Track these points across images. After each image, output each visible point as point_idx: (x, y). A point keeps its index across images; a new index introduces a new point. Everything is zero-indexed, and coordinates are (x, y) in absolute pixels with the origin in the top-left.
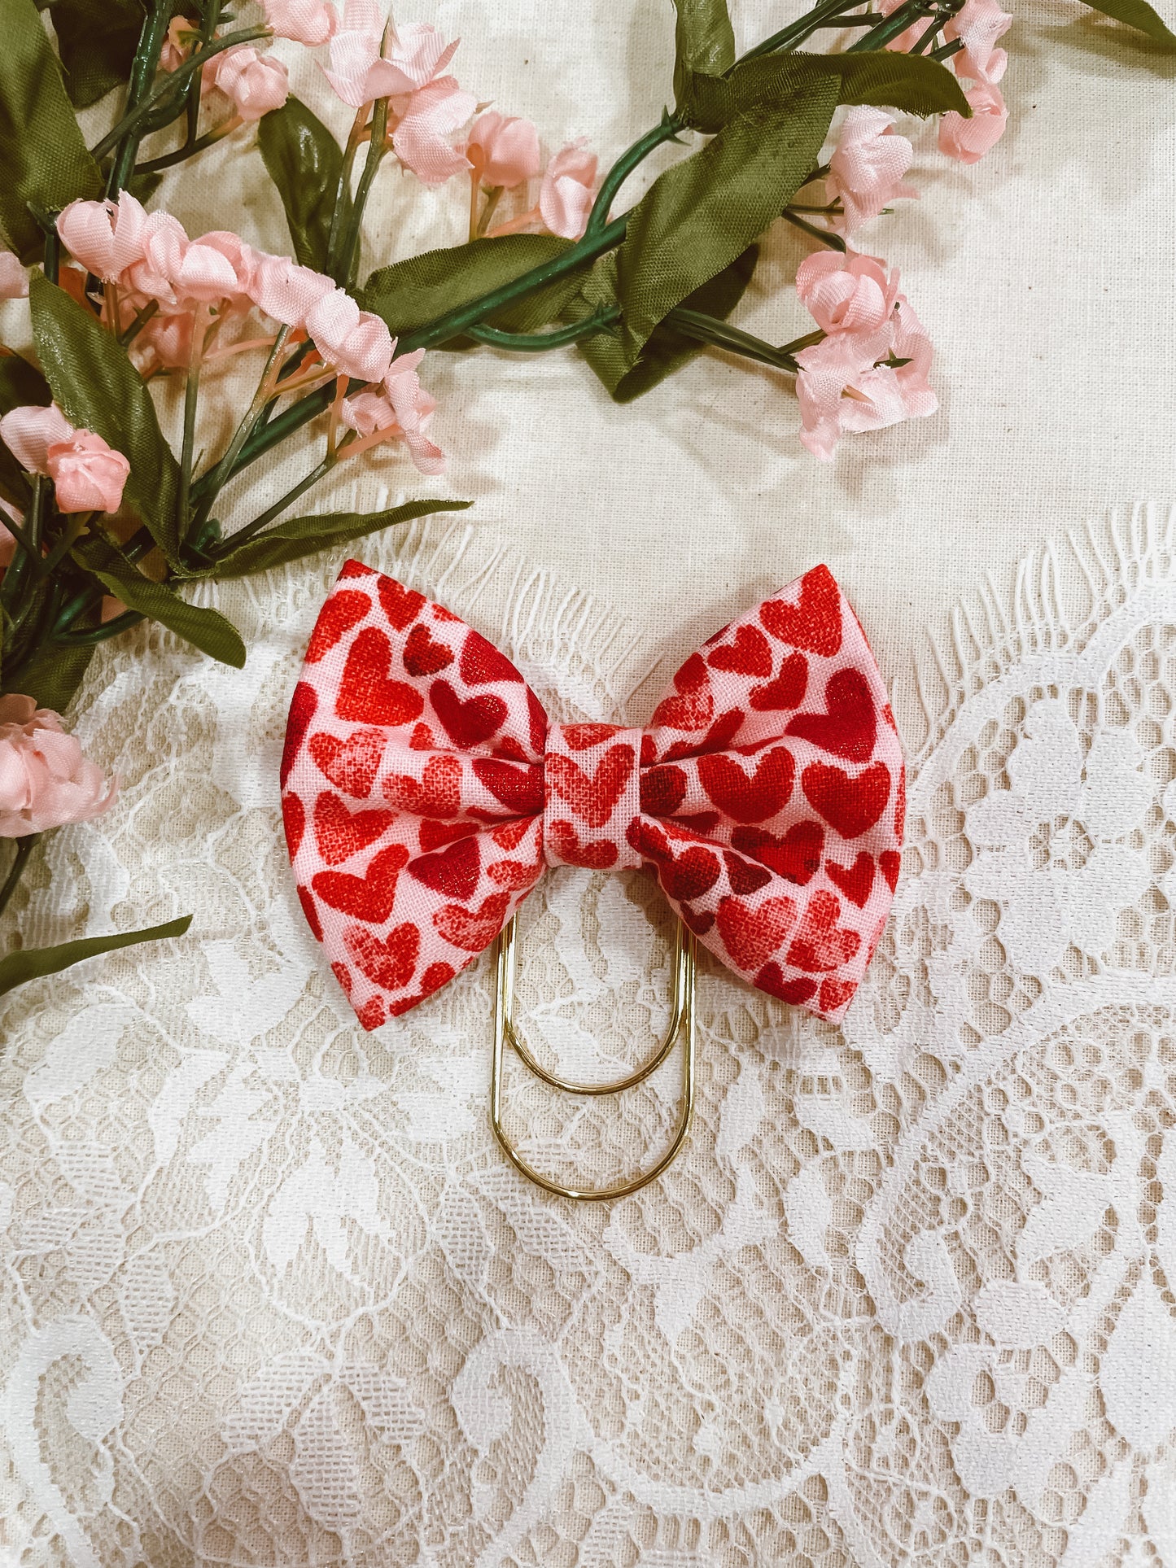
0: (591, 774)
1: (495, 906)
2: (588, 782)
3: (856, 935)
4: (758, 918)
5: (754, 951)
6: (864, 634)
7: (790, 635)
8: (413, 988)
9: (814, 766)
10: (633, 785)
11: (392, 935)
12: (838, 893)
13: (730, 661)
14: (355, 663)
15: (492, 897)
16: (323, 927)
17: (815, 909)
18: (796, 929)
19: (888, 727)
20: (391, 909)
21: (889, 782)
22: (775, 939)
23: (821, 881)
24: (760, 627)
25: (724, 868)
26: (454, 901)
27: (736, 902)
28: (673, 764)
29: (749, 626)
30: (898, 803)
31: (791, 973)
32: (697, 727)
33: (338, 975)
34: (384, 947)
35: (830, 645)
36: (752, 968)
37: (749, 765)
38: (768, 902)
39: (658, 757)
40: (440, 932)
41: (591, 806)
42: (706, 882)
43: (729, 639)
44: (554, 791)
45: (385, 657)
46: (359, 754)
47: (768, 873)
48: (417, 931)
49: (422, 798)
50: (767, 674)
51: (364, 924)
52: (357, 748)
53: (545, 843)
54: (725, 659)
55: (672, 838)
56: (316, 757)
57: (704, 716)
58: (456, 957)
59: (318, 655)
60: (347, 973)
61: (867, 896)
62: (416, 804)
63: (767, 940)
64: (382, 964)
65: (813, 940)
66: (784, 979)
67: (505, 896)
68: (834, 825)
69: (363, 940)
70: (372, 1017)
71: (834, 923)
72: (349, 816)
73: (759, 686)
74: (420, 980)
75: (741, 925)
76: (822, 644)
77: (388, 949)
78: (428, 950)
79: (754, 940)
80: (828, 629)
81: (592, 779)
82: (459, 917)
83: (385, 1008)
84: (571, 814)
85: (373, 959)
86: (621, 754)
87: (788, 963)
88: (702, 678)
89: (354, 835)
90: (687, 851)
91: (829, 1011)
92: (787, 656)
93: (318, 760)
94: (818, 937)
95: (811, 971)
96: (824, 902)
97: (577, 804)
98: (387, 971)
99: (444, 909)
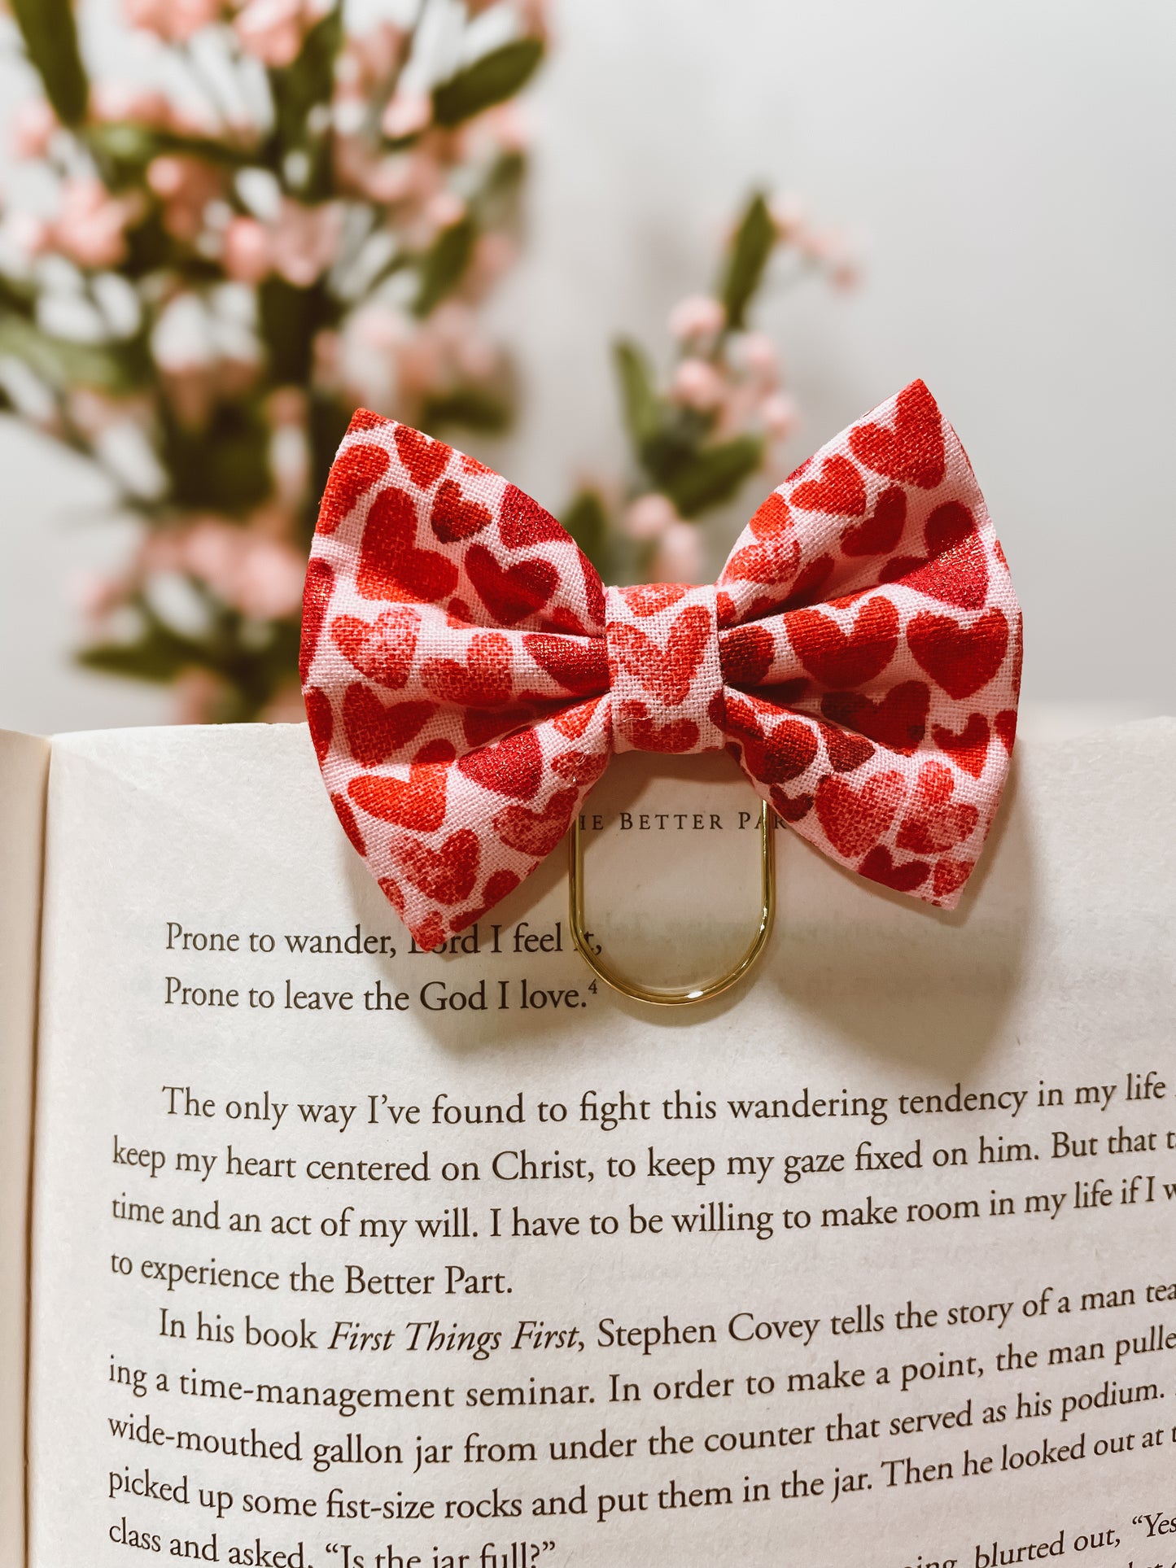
0: (662, 644)
1: (564, 804)
2: (659, 653)
3: (974, 809)
5: (858, 834)
7: (884, 465)
8: (475, 900)
9: (920, 616)
10: (711, 653)
11: (447, 844)
12: (948, 762)
13: (817, 499)
14: (374, 533)
15: (558, 794)
16: (364, 839)
17: (926, 782)
18: (906, 807)
19: (1000, 567)
20: (443, 815)
21: (1006, 631)
22: (882, 820)
23: (928, 751)
24: (850, 456)
25: (822, 743)
26: (515, 801)
27: (837, 781)
28: (756, 623)
29: (837, 456)
30: (1016, 655)
31: (902, 857)
32: (781, 580)
33: (387, 892)
34: (439, 858)
35: (931, 476)
36: (857, 854)
37: (845, 620)
38: (874, 780)
39: (738, 617)
40: (502, 838)
41: (665, 682)
42: (801, 761)
43: (815, 474)
44: (620, 667)
45: (409, 522)
46: (390, 637)
47: (870, 746)
48: (475, 838)
49: (467, 684)
50: (860, 512)
51: (412, 834)
52: (387, 630)
53: (614, 727)
54: (809, 497)
55: (760, 712)
56: (340, 644)
57: (789, 566)
58: (520, 863)
59: (332, 525)
60: (397, 890)
61: (982, 763)
62: (461, 693)
63: (873, 822)
64: (438, 877)
65: (925, 818)
66: (894, 864)
67: (573, 793)
68: (943, 684)
69: (414, 851)
70: (430, 936)
71: (949, 797)
72: (383, 711)
73: (851, 527)
74: (482, 892)
75: (844, 806)
76: (922, 474)
77: (444, 860)
78: (489, 858)
79: (859, 822)
80: (928, 455)
81: (663, 650)
82: (523, 819)
83: (445, 925)
84: (643, 692)
85: (427, 872)
86: (695, 618)
87: (898, 846)
88: (784, 520)
89: (390, 732)
90: (779, 726)
91: (945, 896)
92: (883, 489)
93: (343, 647)
94: (931, 815)
95: (924, 852)
96: (935, 774)
97: (649, 680)
98: (444, 884)
99: (505, 811)
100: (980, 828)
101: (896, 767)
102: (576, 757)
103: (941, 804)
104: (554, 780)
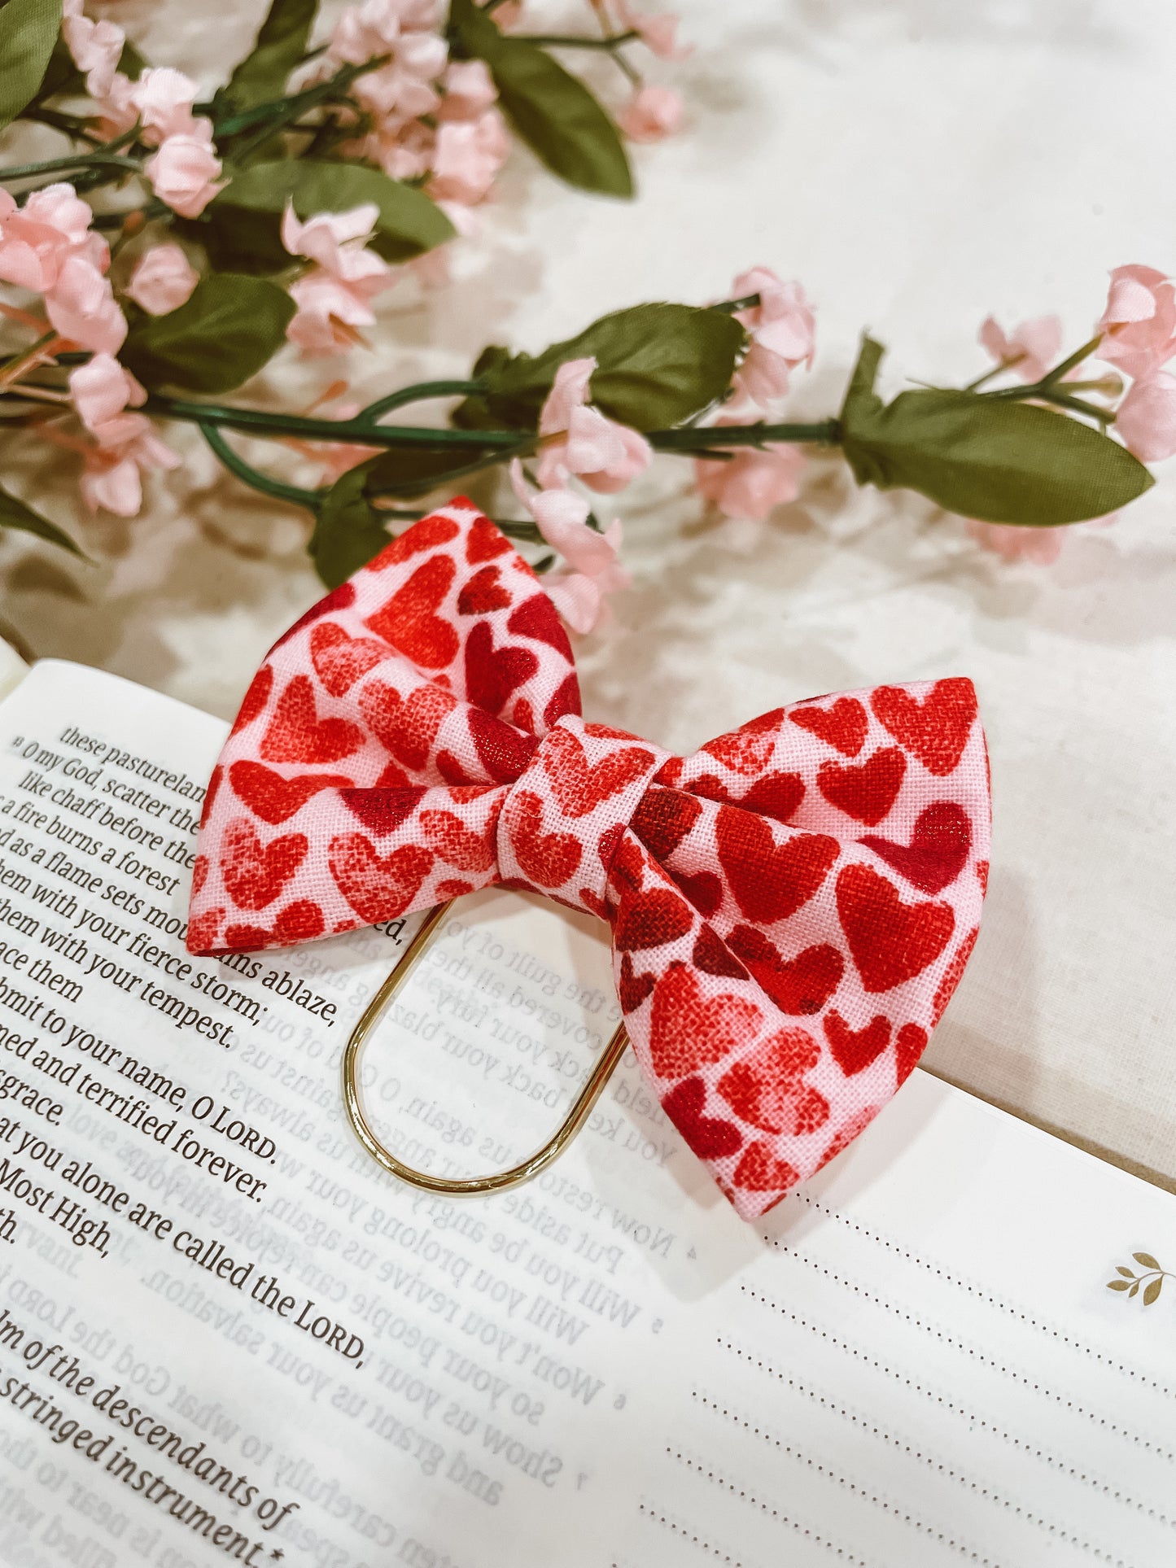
0: (593, 761)
1: (412, 865)
2: (585, 766)
3: (826, 1106)
4: (708, 1008)
5: (682, 1051)
6: (988, 772)
7: (897, 727)
8: (266, 918)
9: (861, 867)
10: (634, 792)
11: (277, 842)
12: (824, 1044)
13: (815, 722)
14: (411, 589)
15: (411, 848)
17: (786, 1041)
18: (750, 1048)
19: (977, 882)
20: (292, 814)
21: (950, 933)
23: (813, 1025)
24: (867, 705)
25: (695, 932)
26: (365, 831)
27: (689, 976)
29: (854, 701)
31: (716, 1108)
32: (741, 770)
33: (197, 870)
34: (261, 854)
35: (942, 762)
36: (671, 1076)
38: (730, 998)
39: (680, 783)
40: (330, 862)
41: (574, 792)
42: (665, 934)
44: (542, 762)
45: (443, 589)
47: (746, 974)
48: (306, 848)
49: (397, 718)
50: (851, 754)
51: (256, 820)
52: (361, 648)
53: (503, 812)
54: (808, 717)
55: (650, 866)
56: (315, 639)
57: (754, 761)
58: (335, 909)
59: (380, 566)
60: (205, 871)
61: (861, 1067)
62: (387, 726)
63: (704, 1044)
64: (248, 871)
65: (764, 1077)
66: (704, 1112)
67: (427, 859)
68: (861, 965)
69: (244, 837)
70: (202, 933)
71: (802, 1072)
72: (314, 721)
73: (836, 763)
74: (278, 912)
75: (682, 1007)
76: (933, 755)
77: (264, 857)
78: (306, 877)
79: (689, 1035)
80: (946, 742)
81: (591, 766)
82: (362, 853)
83: (222, 929)
84: (548, 792)
85: (241, 863)
86: (638, 758)
87: (718, 1091)
88: (773, 725)
89: (309, 747)
90: (660, 891)
91: (744, 1190)
92: (884, 746)
93: (315, 643)
94: (773, 1077)
95: (744, 1118)
96: (800, 1041)
97: (561, 785)
98: (248, 882)
99: (350, 835)
100: (823, 1137)
101: (760, 1005)
102: (448, 820)
103: (791, 1073)
104: (414, 831)
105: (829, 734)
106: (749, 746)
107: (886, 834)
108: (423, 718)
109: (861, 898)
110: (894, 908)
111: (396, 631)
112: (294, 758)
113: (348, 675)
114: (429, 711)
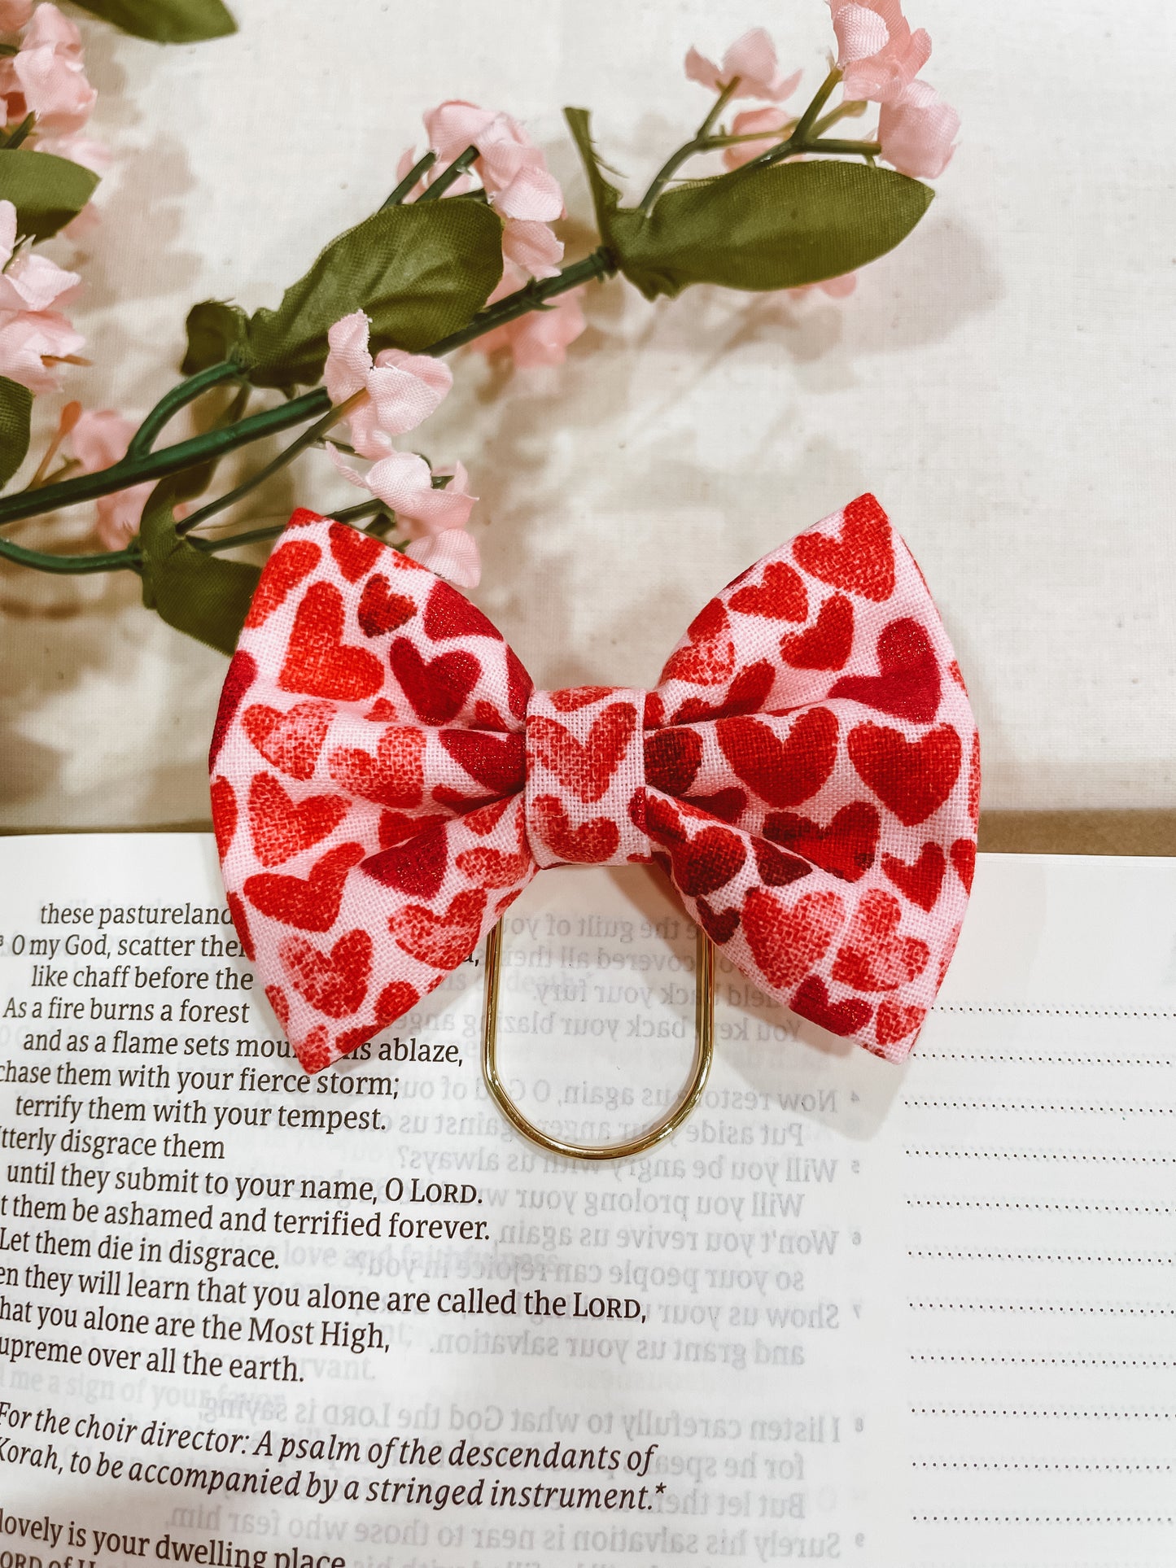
0: (583, 738)
1: (467, 907)
2: (579, 747)
3: (923, 945)
4: (795, 916)
5: (790, 961)
6: (922, 576)
7: (829, 573)
8: (365, 1016)
9: (862, 727)
10: (635, 749)
11: (337, 946)
12: (896, 892)
13: (756, 603)
14: (303, 628)
15: (463, 895)
16: (255, 941)
17: (868, 909)
18: (844, 932)
19: (956, 686)
20: (336, 914)
21: (959, 749)
22: (817, 945)
23: (875, 878)
24: (793, 563)
25: (751, 853)
26: (414, 900)
27: (767, 896)
28: (686, 727)
29: (780, 564)
30: (971, 777)
31: (839, 992)
32: (714, 681)
33: (273, 1001)
34: (328, 962)
35: (880, 588)
36: (789, 984)
37: (781, 728)
38: (808, 898)
39: (666, 718)
40: (397, 941)
41: (583, 777)
42: (729, 870)
43: (756, 579)
44: (537, 761)
45: (337, 617)
46: (301, 727)
47: (808, 866)
48: (369, 940)
49: (376, 776)
50: (802, 619)
51: (304, 934)
52: (299, 719)
53: (528, 825)
54: (748, 601)
55: (685, 814)
56: (250, 731)
57: (722, 667)
59: (260, 619)
60: (283, 999)
61: (935, 897)
62: (371, 786)
63: (806, 947)
64: (326, 984)
65: (866, 949)
66: (830, 1000)
67: (480, 896)
68: (892, 806)
69: (303, 955)
70: (314, 1055)
71: (894, 928)
72: (292, 806)
73: (792, 634)
74: (374, 1005)
75: (773, 926)
76: (870, 585)
77: (333, 965)
78: (384, 965)
79: (790, 946)
80: (877, 567)
81: (584, 744)
82: (422, 921)
83: (331, 1043)
84: (559, 787)
85: (314, 979)
86: (620, 714)
87: (834, 978)
88: (721, 623)
89: (298, 831)
90: (704, 832)
91: (889, 1044)
92: (826, 598)
93: (253, 735)
94: (873, 945)
95: (865, 990)
96: (879, 902)
97: (566, 775)
98: (332, 993)
99: (403, 911)
100: (932, 969)
101: (834, 890)
102: (484, 855)
103: (886, 935)
104: (458, 879)
105: (775, 609)
106: (711, 656)
107: (855, 670)
108: (403, 766)
109: (875, 755)
110: (906, 751)
111: (311, 676)
112: (293, 850)
113: (306, 755)
114: (404, 757)
